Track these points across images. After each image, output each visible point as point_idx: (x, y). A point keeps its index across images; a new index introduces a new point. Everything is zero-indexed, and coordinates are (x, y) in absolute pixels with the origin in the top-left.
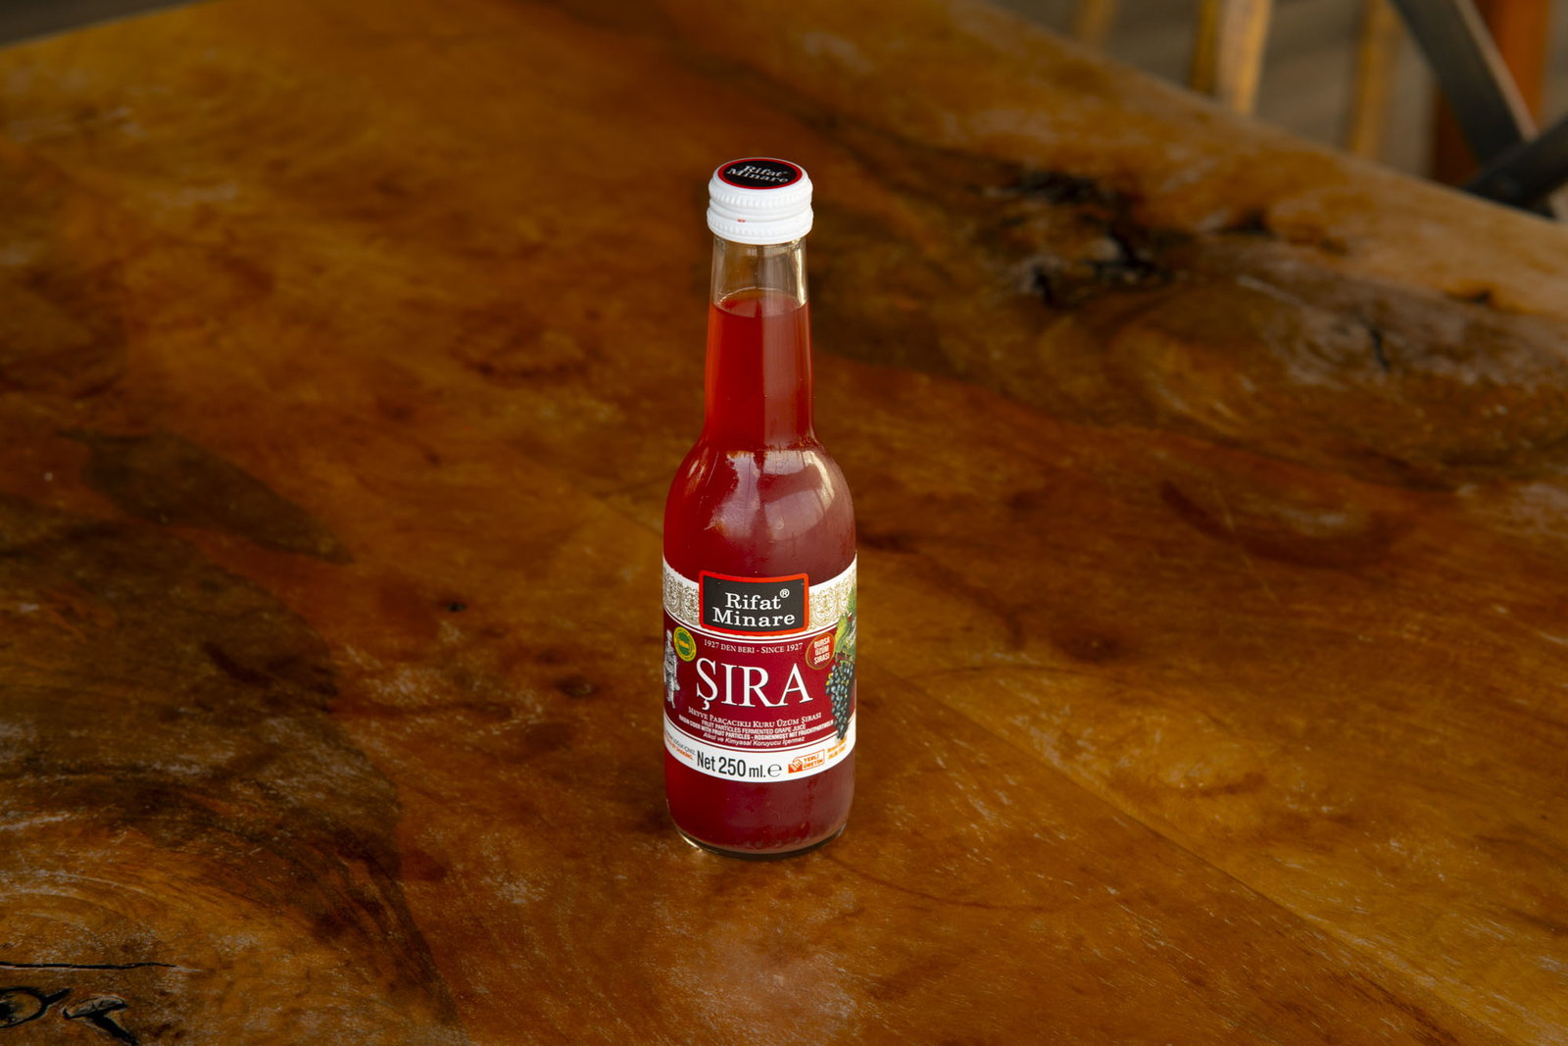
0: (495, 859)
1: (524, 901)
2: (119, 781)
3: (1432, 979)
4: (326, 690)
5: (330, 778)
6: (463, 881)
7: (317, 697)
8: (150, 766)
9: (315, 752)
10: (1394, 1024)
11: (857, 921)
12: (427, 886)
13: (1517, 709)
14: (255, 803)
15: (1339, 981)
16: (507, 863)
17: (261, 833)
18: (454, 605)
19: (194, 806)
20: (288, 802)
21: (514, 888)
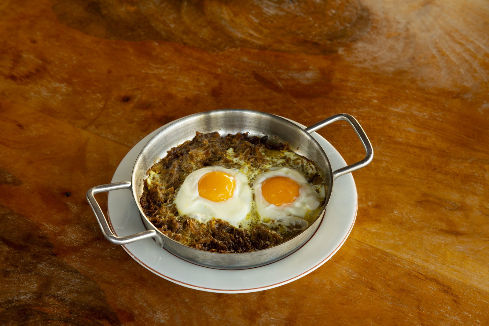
0: (145, 305)
1: (164, 320)
2: (8, 309)
3: (433, 265)
4: (49, 246)
5: (74, 286)
6: (141, 318)
7: (48, 250)
8: (14, 299)
9: (62, 275)
10: (432, 288)
11: (265, 296)
12: (131, 324)
13: (400, 143)
14: (56, 305)
15: (409, 274)
16: (149, 305)
17: (66, 318)
18: (67, 194)
19: (39, 313)
20: (67, 301)
21: (158, 316)
